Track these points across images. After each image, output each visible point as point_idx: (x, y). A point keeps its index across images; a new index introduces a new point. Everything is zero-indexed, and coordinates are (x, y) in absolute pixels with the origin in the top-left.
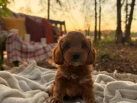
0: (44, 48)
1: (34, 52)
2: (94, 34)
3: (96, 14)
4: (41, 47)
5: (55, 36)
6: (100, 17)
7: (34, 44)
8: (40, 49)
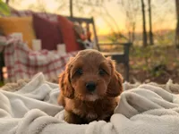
0: (62, 59)
1: (47, 65)
2: (142, 37)
3: (143, 6)
4: (57, 57)
5: (79, 41)
6: (150, 10)
7: (46, 53)
8: (56, 61)
